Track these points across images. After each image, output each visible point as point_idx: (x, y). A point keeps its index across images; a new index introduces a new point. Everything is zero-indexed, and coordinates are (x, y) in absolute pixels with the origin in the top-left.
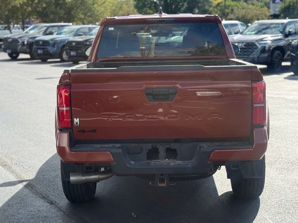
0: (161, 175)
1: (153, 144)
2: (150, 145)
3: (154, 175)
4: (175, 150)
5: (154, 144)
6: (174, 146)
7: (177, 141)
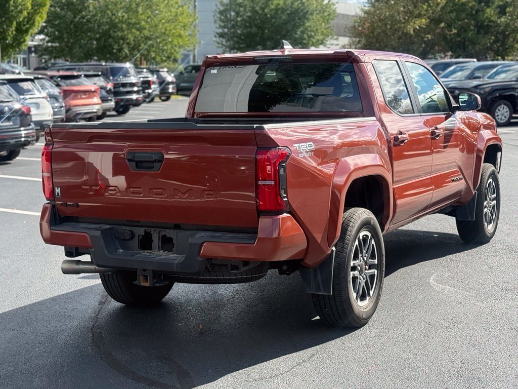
0: (143, 269)
1: (146, 229)
2: (143, 229)
3: (136, 269)
4: (171, 240)
5: (148, 229)
6: (170, 233)
7: (177, 227)
